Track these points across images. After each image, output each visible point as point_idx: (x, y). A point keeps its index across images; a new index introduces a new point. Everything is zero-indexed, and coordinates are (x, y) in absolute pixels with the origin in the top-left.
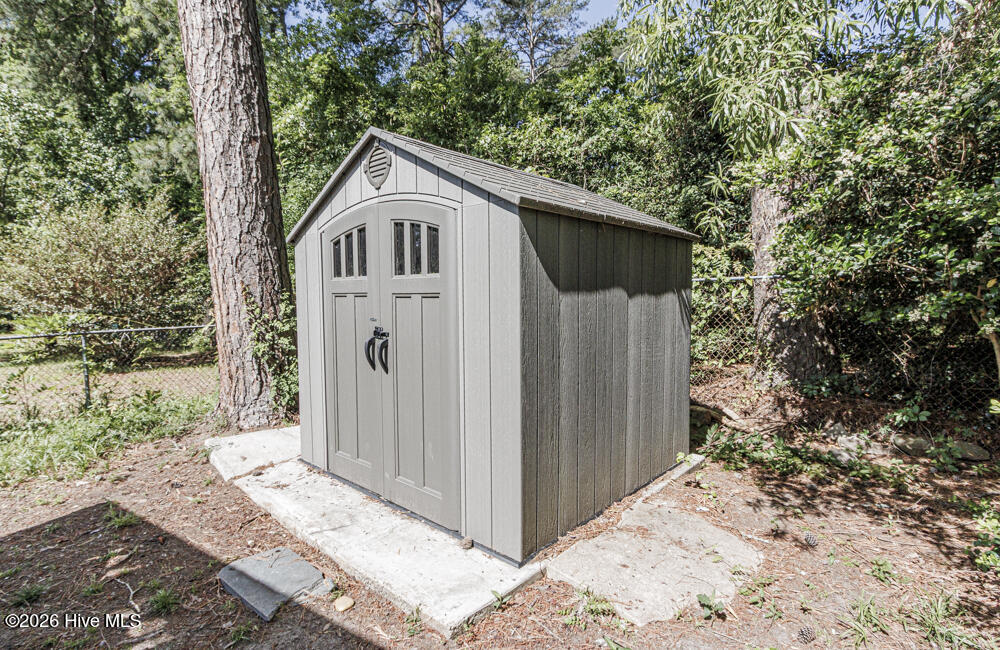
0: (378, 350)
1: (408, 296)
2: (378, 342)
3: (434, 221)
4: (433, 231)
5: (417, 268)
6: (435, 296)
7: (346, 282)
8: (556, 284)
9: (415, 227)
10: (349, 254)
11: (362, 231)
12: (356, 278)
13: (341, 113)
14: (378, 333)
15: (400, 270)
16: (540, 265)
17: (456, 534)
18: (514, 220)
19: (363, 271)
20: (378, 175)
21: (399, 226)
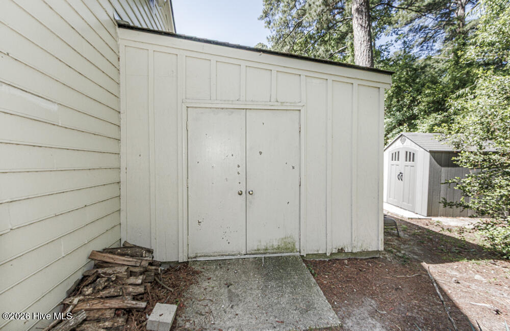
0: (400, 176)
1: (408, 166)
2: (401, 175)
3: (414, 153)
4: (413, 154)
5: (410, 161)
6: (413, 166)
7: (394, 162)
8: (441, 165)
9: (410, 153)
10: (395, 156)
11: (399, 152)
12: (397, 161)
13: (398, 101)
14: (401, 173)
15: (406, 161)
16: (435, 162)
17: (414, 212)
18: (429, 154)
19: (398, 160)
20: (403, 142)
21: (407, 152)
